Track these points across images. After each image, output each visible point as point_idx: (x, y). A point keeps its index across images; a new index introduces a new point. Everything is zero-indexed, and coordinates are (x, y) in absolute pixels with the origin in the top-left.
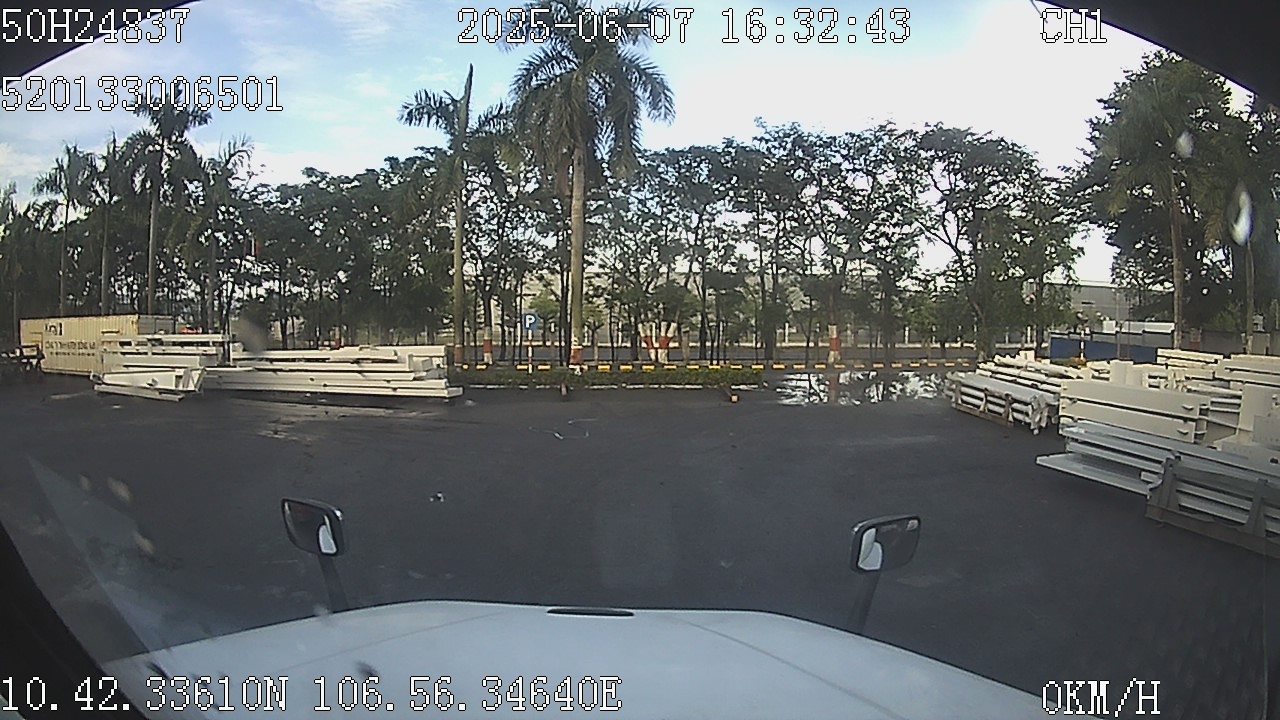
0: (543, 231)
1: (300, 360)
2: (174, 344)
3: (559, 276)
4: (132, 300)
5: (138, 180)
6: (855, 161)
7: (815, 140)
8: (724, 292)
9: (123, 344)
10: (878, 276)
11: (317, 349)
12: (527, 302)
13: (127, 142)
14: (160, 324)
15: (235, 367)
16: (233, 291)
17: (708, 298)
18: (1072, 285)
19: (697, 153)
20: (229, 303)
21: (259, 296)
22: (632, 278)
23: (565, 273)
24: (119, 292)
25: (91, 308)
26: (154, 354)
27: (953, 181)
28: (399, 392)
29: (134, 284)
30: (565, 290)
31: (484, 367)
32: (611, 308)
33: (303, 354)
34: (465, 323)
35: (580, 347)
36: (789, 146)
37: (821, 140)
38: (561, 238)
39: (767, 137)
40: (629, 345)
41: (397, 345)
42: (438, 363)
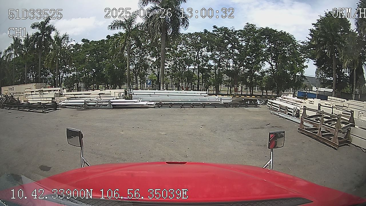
7: (231, 32)
8: (204, 74)
12: (148, 77)
14: (42, 85)
17: (199, 76)
18: (303, 76)
19: (196, 34)
20: (62, 79)
21: (70, 76)
22: (178, 70)
23: (159, 68)
24: (30, 77)
25: (22, 83)
29: (34, 74)
30: (159, 73)
32: (172, 78)
34: (130, 83)
40: (177, 89)
42: (122, 94)
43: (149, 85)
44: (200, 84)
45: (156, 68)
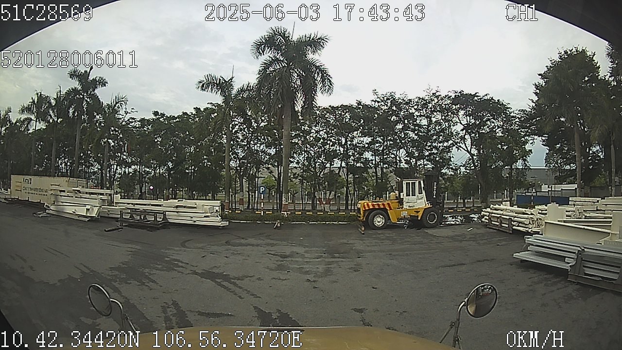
0: (269, 146)
1: (149, 205)
2: (87, 193)
3: (277, 169)
4: (67, 170)
5: (71, 111)
6: (421, 111)
7: (402, 101)
8: (357, 176)
9: (61, 191)
10: (433, 167)
11: (157, 200)
12: (260, 181)
13: (66, 93)
14: (79, 183)
15: (116, 206)
16: (117, 169)
17: (349, 179)
18: (527, 168)
19: (344, 107)
20: (114, 175)
21: (129, 173)
22: (312, 169)
23: (280, 167)
24: (61, 166)
25: (46, 173)
26: (76, 197)
27: (469, 120)
28: (197, 223)
29: (68, 162)
30: (279, 174)
31: (239, 212)
32: (302, 184)
33: (150, 202)
34: (230, 190)
35: (287, 203)
36: (389, 104)
37: (404, 101)
38: (278, 149)
39: (378, 100)
40: (311, 203)
41: (197, 200)
42: (216, 209)
43: (262, 195)
44: (350, 194)
45: (276, 166)
